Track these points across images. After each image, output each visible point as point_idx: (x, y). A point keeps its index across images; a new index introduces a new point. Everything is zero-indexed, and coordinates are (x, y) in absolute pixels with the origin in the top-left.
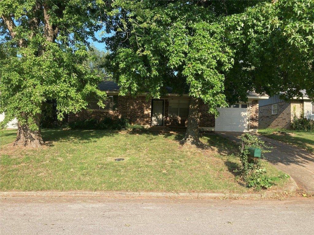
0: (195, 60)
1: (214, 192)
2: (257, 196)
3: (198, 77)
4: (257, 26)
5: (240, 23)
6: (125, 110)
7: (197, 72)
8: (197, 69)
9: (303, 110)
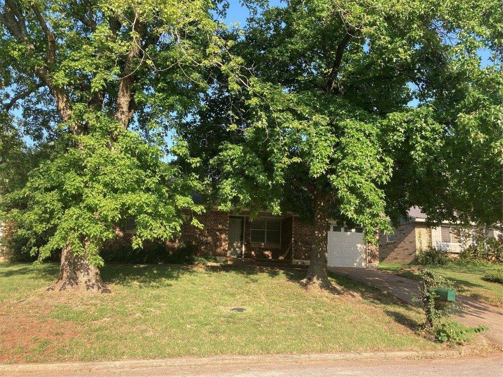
0: (352, 168)
1: (401, 350)
2: (455, 353)
3: (353, 190)
4: (426, 131)
5: (403, 124)
6: (188, 232)
7: (355, 184)
8: (356, 180)
9: (430, 236)
